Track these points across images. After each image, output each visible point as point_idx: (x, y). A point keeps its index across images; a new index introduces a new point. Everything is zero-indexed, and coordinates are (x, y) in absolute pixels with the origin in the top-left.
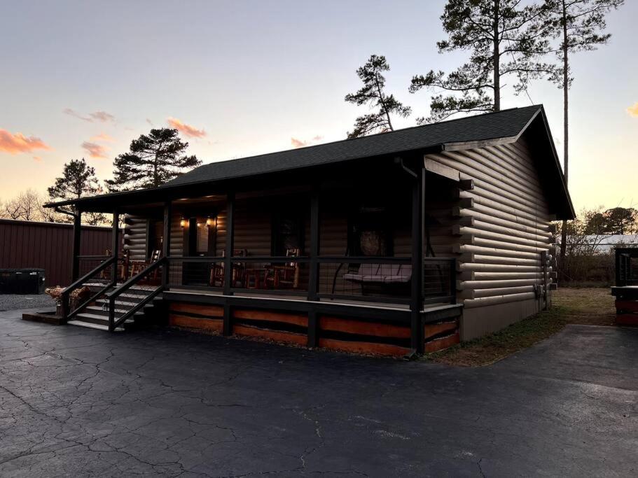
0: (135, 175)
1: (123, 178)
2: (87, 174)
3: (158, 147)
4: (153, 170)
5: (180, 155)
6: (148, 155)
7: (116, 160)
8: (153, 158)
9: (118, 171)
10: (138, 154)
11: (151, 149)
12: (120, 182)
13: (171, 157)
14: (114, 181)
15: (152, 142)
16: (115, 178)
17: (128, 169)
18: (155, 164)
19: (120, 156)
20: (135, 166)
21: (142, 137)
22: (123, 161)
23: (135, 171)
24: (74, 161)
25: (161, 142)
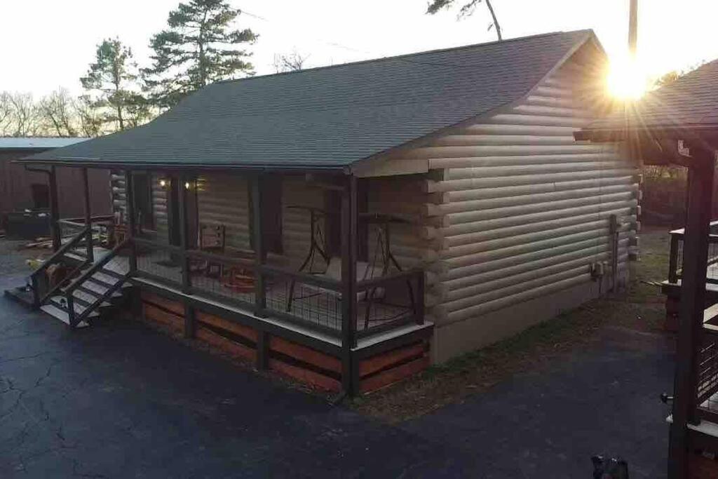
0: (178, 58)
1: (163, 64)
2: (124, 57)
3: (202, 17)
4: (199, 50)
5: (230, 28)
6: (191, 29)
7: (152, 41)
8: (197, 33)
9: (155, 55)
10: (179, 30)
11: (194, 20)
12: (159, 70)
13: (221, 32)
14: (152, 68)
15: (194, 12)
16: (153, 64)
17: (167, 51)
18: (200, 41)
19: (155, 36)
20: (175, 47)
21: (181, 6)
22: (159, 41)
23: (177, 52)
24: (107, 40)
25: (206, 10)
